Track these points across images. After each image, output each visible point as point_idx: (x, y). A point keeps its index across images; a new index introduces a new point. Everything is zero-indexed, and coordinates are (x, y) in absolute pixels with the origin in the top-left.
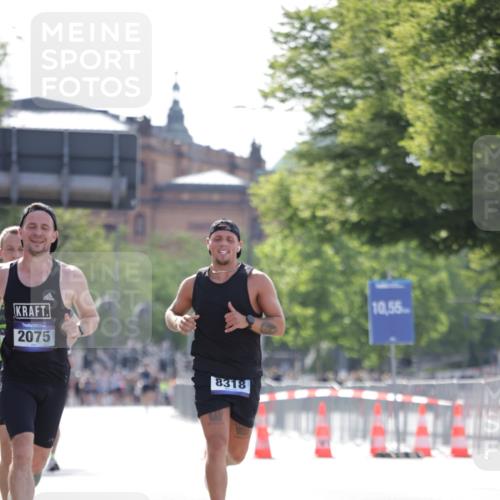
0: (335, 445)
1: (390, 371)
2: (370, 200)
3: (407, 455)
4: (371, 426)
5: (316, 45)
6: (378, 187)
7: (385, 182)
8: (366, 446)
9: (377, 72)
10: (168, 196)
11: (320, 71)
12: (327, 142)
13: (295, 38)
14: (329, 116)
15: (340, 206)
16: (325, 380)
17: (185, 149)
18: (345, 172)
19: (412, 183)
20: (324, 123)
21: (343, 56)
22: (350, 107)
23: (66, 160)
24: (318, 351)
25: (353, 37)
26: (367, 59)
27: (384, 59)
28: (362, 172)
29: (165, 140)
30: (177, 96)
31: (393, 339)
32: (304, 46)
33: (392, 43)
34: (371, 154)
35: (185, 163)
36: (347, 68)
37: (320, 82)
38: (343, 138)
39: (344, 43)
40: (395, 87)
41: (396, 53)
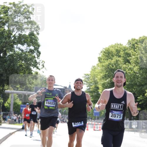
0: (89, 129)
1: (96, 119)
2: (94, 98)
3: (98, 130)
4: (93, 127)
5: (88, 78)
7: (96, 95)
8: (93, 129)
9: (95, 82)
11: (88, 81)
12: (89, 90)
13: (85, 77)
18: (91, 94)
20: (89, 88)
21: (91, 80)
22: (92, 86)
25: (92, 77)
26: (94, 80)
27: (96, 80)
28: (93, 94)
29: (68, 89)
30: (70, 84)
31: (96, 115)
33: (97, 78)
34: (94, 92)
37: (88, 83)
38: (91, 90)
39: (91, 78)
40: (98, 84)
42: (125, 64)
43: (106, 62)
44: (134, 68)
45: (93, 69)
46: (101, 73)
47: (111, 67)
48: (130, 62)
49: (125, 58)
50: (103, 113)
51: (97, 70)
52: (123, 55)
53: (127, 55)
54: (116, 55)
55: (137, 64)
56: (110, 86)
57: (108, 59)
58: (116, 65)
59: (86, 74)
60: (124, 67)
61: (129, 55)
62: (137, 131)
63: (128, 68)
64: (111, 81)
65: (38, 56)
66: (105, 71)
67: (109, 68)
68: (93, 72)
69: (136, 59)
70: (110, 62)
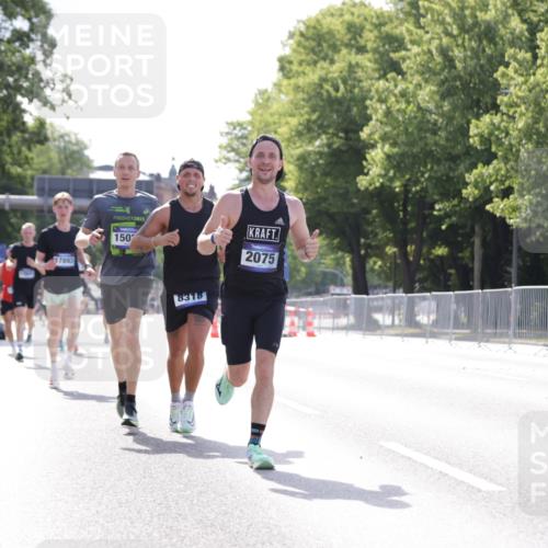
5: (241, 137)
11: (243, 149)
13: (231, 134)
20: (245, 174)
29: (168, 185)
32: (235, 138)
37: (243, 155)
42: (383, 76)
43: (311, 74)
44: (419, 92)
45: (261, 101)
46: (292, 115)
47: (328, 91)
48: (401, 70)
49: (382, 55)
50: (303, 269)
51: (275, 107)
52: (375, 45)
53: (390, 44)
54: (348, 46)
55: (427, 76)
56: (327, 164)
57: (315, 63)
58: (350, 82)
60: (381, 90)
61: (396, 44)
62: (434, 335)
63: (396, 92)
64: (329, 145)
65: (48, 54)
66: (306, 109)
67: (322, 94)
68: (260, 112)
69: (425, 58)
70: (327, 74)
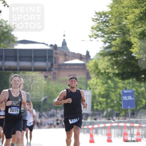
1: (128, 117)
2: (121, 67)
3: (134, 141)
4: (123, 133)
6: (124, 63)
7: (126, 61)
9: (123, 29)
10: (63, 67)
11: (106, 29)
12: (109, 50)
14: (109, 43)
15: (113, 69)
16: (109, 120)
17: (67, 53)
18: (114, 59)
19: (134, 61)
20: (107, 44)
22: (115, 40)
23: (33, 57)
24: (107, 111)
25: (115, 20)
26: (120, 26)
27: (125, 26)
28: (119, 59)
29: (61, 51)
30: (65, 38)
31: (129, 107)
32: (101, 22)
33: (127, 21)
34: (121, 53)
35: (67, 57)
36: (114, 29)
37: (106, 33)
38: (113, 49)
39: (113, 21)
40: (128, 34)
41: (128, 24)
59: (100, 14)
